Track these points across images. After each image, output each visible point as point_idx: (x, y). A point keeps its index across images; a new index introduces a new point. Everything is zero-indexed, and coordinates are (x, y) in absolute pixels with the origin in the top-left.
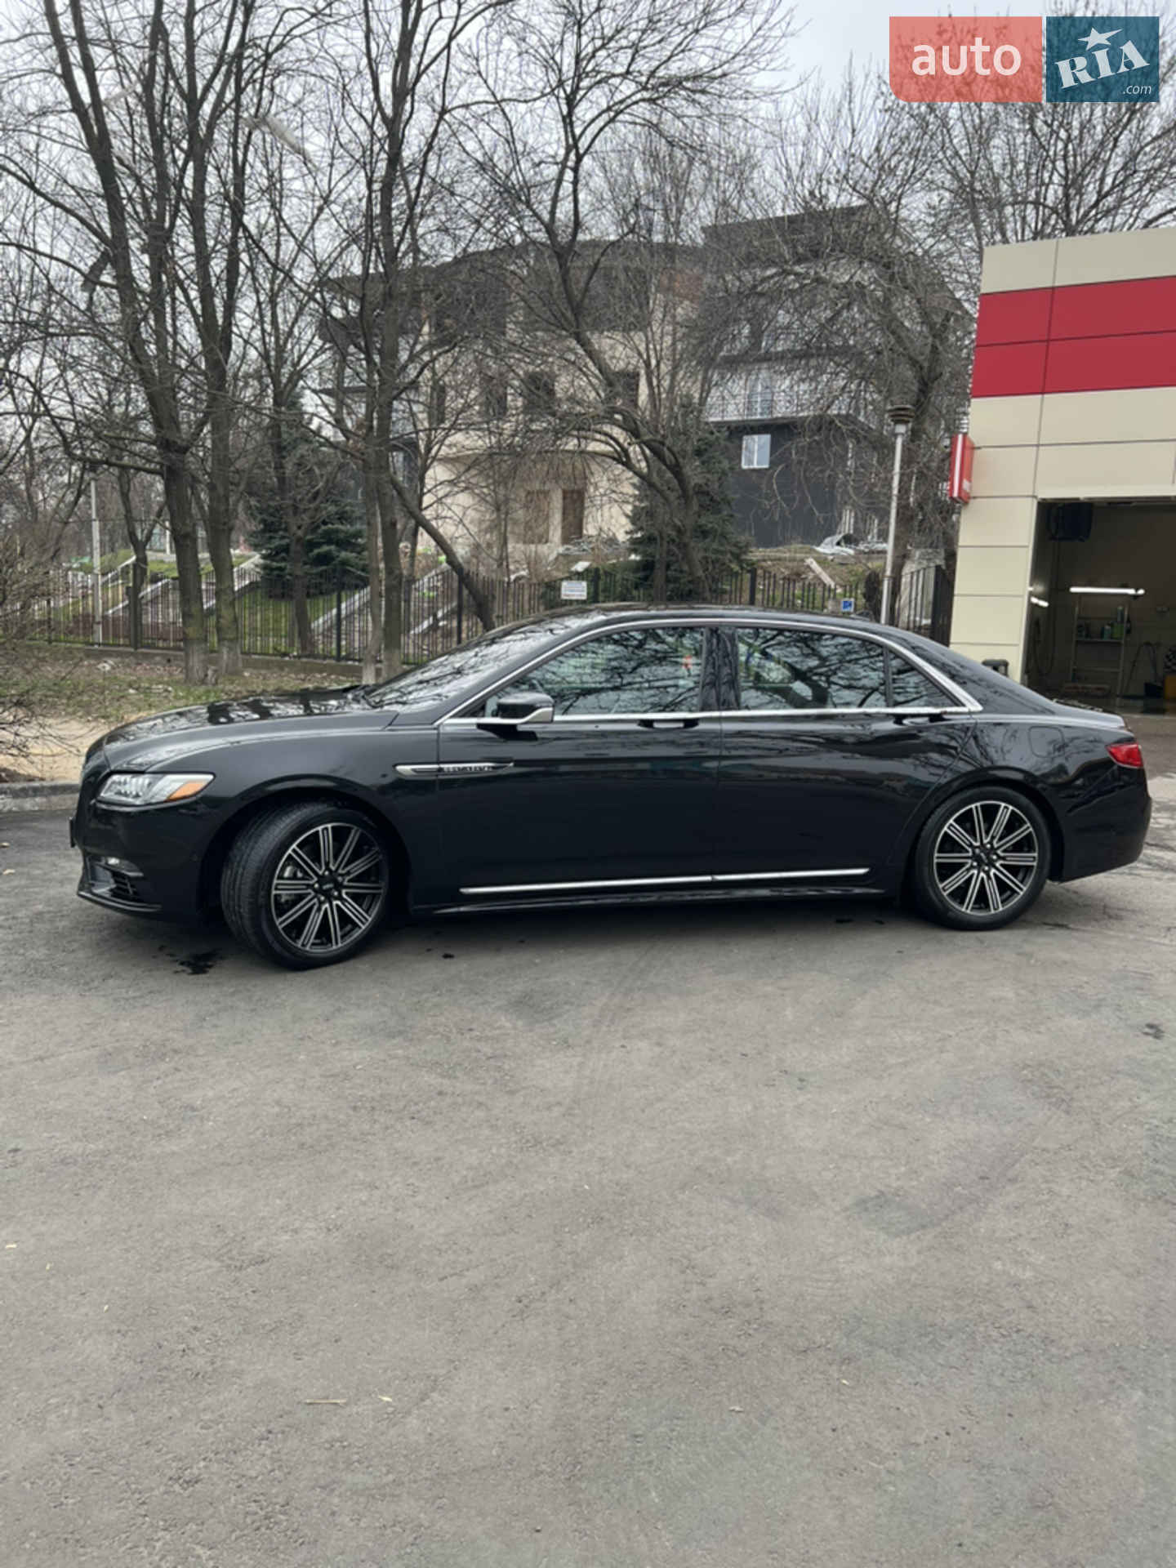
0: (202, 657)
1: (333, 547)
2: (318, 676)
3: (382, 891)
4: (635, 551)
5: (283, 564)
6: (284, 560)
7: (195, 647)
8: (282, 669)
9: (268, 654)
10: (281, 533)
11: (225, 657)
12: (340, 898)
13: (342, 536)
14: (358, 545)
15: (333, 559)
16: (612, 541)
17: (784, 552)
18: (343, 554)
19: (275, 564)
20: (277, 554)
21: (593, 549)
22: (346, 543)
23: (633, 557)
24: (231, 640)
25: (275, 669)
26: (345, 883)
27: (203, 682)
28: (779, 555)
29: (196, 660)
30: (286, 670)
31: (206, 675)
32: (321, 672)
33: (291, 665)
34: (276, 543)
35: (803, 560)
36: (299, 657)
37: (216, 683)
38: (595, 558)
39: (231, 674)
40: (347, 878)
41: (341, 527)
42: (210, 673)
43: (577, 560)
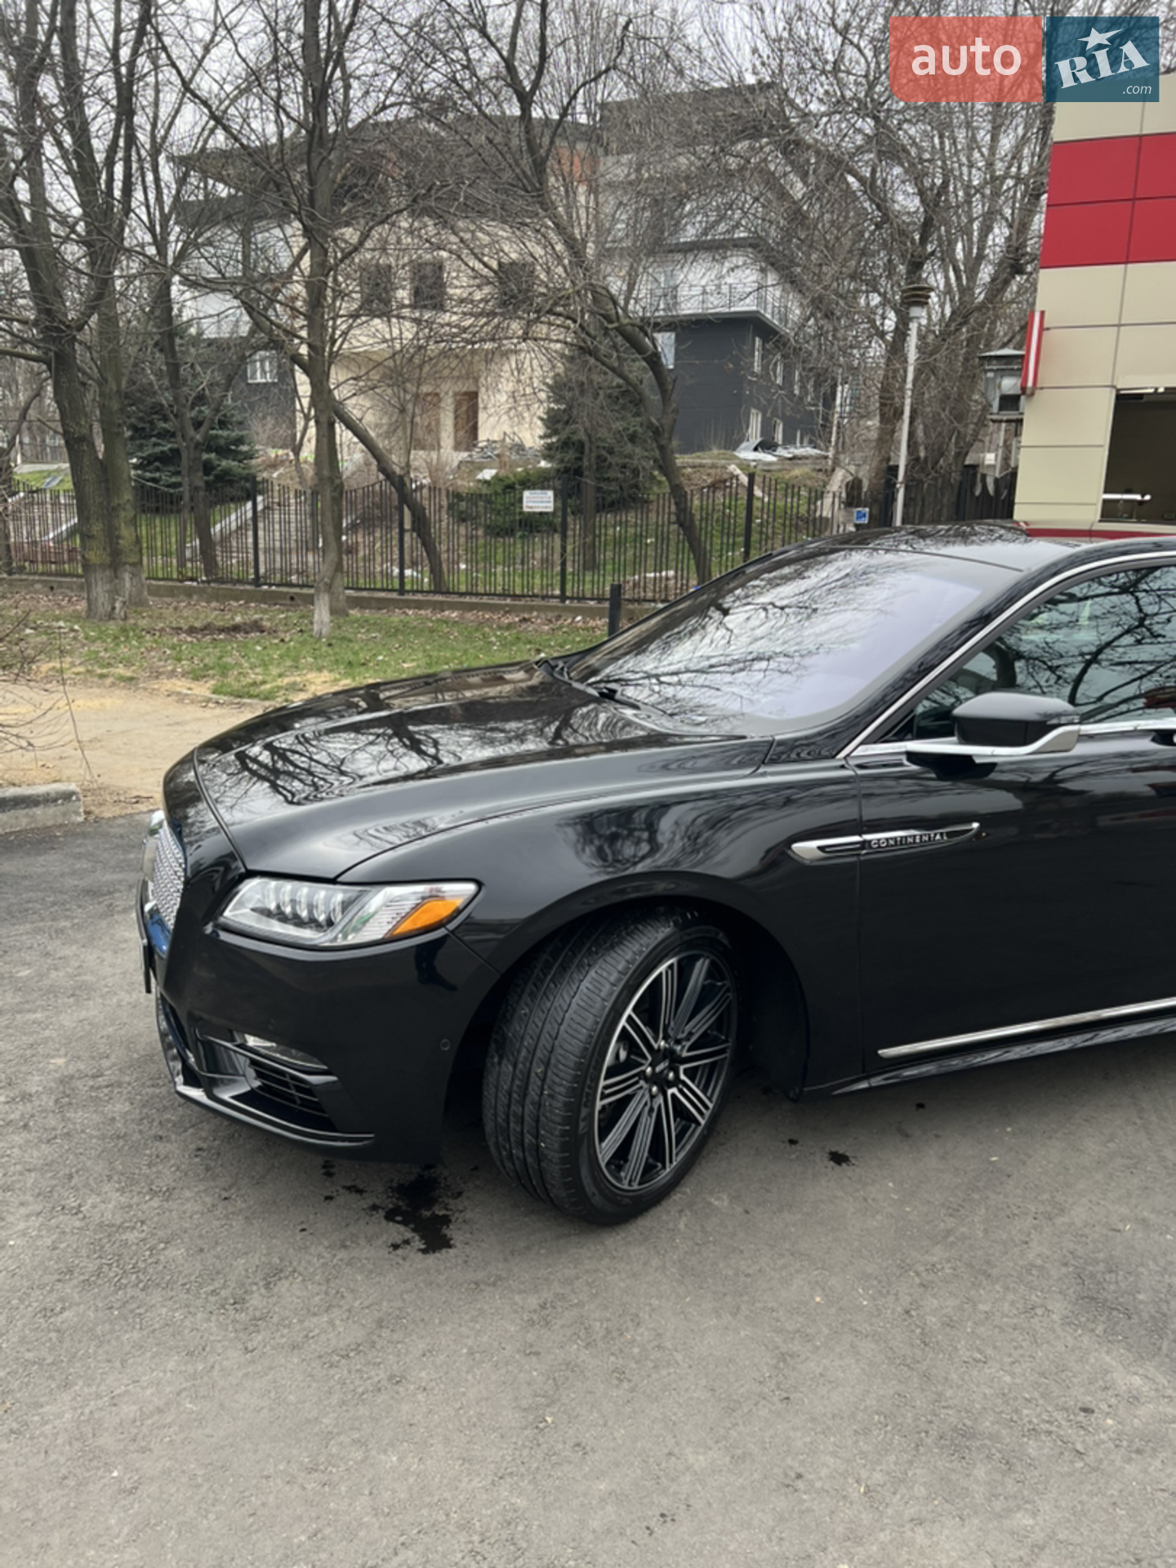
0: (107, 587)
1: (213, 455)
2: (235, 604)
3: (727, 1055)
4: (545, 458)
5: (157, 475)
6: (158, 469)
7: (99, 575)
8: (190, 596)
9: (172, 579)
10: (154, 439)
11: (128, 585)
12: (677, 1082)
13: (222, 442)
14: (241, 452)
15: (213, 468)
16: (519, 448)
17: (706, 459)
18: (224, 463)
19: (148, 475)
20: (150, 463)
21: (498, 456)
22: (224, 451)
23: (543, 464)
24: (133, 565)
25: (182, 597)
26: (685, 1054)
27: (111, 616)
28: (698, 461)
29: (100, 591)
30: (195, 597)
31: (114, 608)
32: (237, 600)
33: (201, 592)
34: (148, 451)
35: (724, 467)
36: (208, 582)
37: (125, 618)
38: (502, 465)
39: (136, 604)
40: (688, 1044)
41: (220, 432)
42: (118, 605)
43: (481, 468)
